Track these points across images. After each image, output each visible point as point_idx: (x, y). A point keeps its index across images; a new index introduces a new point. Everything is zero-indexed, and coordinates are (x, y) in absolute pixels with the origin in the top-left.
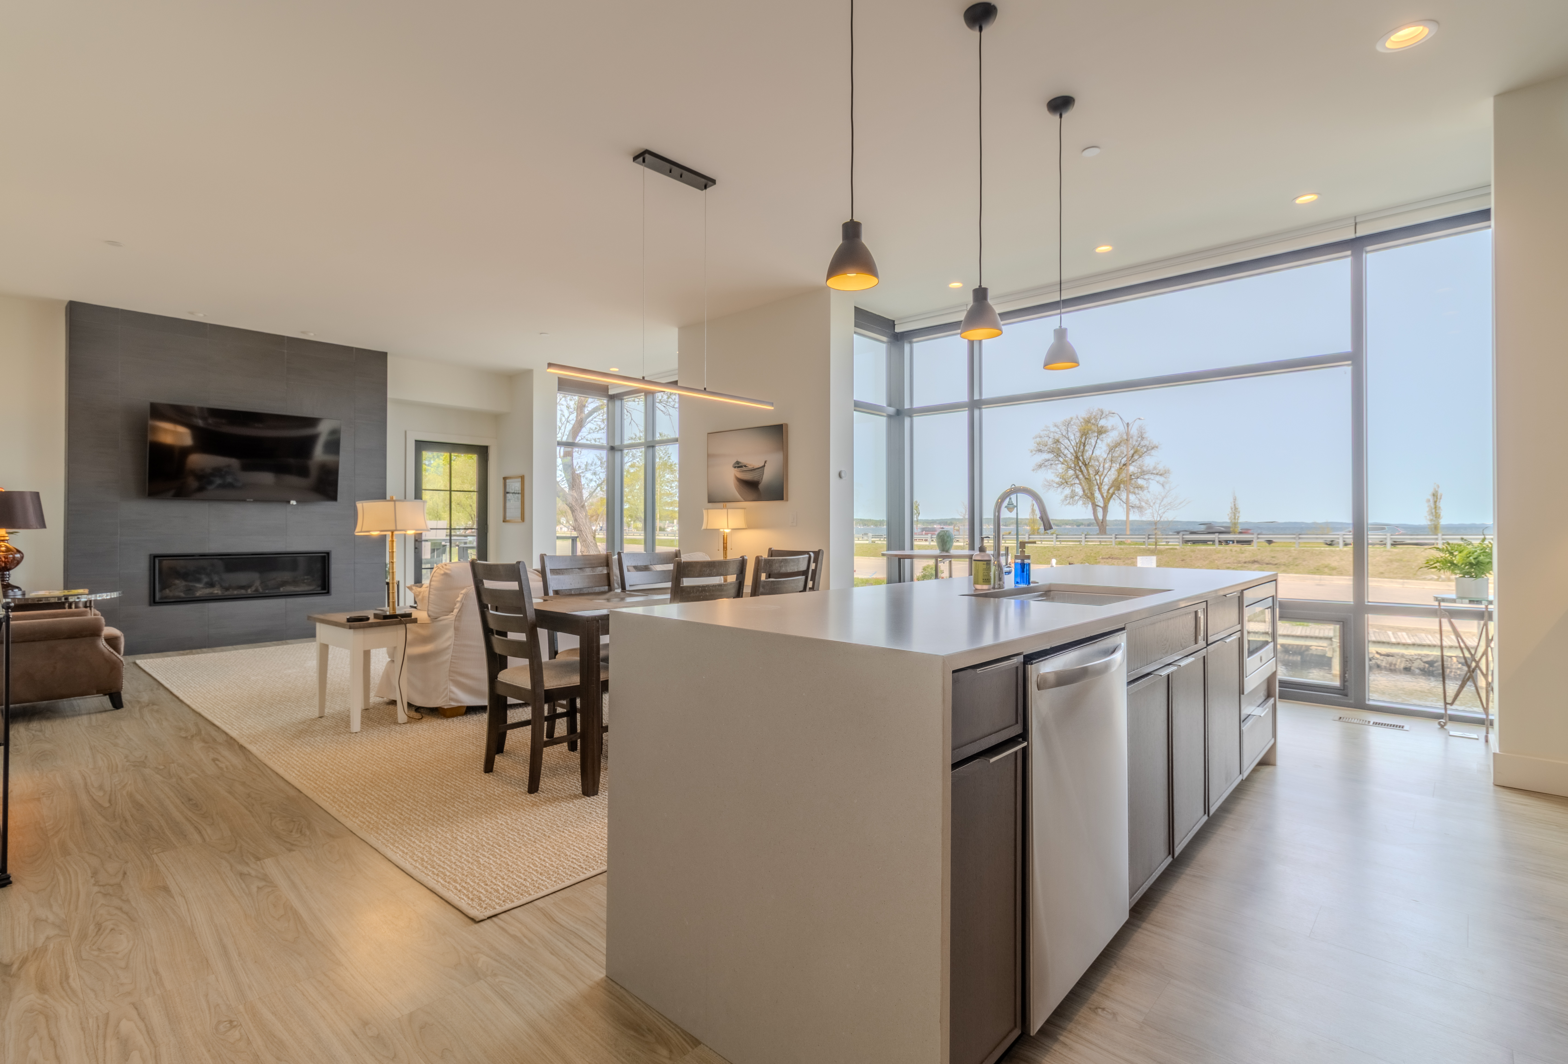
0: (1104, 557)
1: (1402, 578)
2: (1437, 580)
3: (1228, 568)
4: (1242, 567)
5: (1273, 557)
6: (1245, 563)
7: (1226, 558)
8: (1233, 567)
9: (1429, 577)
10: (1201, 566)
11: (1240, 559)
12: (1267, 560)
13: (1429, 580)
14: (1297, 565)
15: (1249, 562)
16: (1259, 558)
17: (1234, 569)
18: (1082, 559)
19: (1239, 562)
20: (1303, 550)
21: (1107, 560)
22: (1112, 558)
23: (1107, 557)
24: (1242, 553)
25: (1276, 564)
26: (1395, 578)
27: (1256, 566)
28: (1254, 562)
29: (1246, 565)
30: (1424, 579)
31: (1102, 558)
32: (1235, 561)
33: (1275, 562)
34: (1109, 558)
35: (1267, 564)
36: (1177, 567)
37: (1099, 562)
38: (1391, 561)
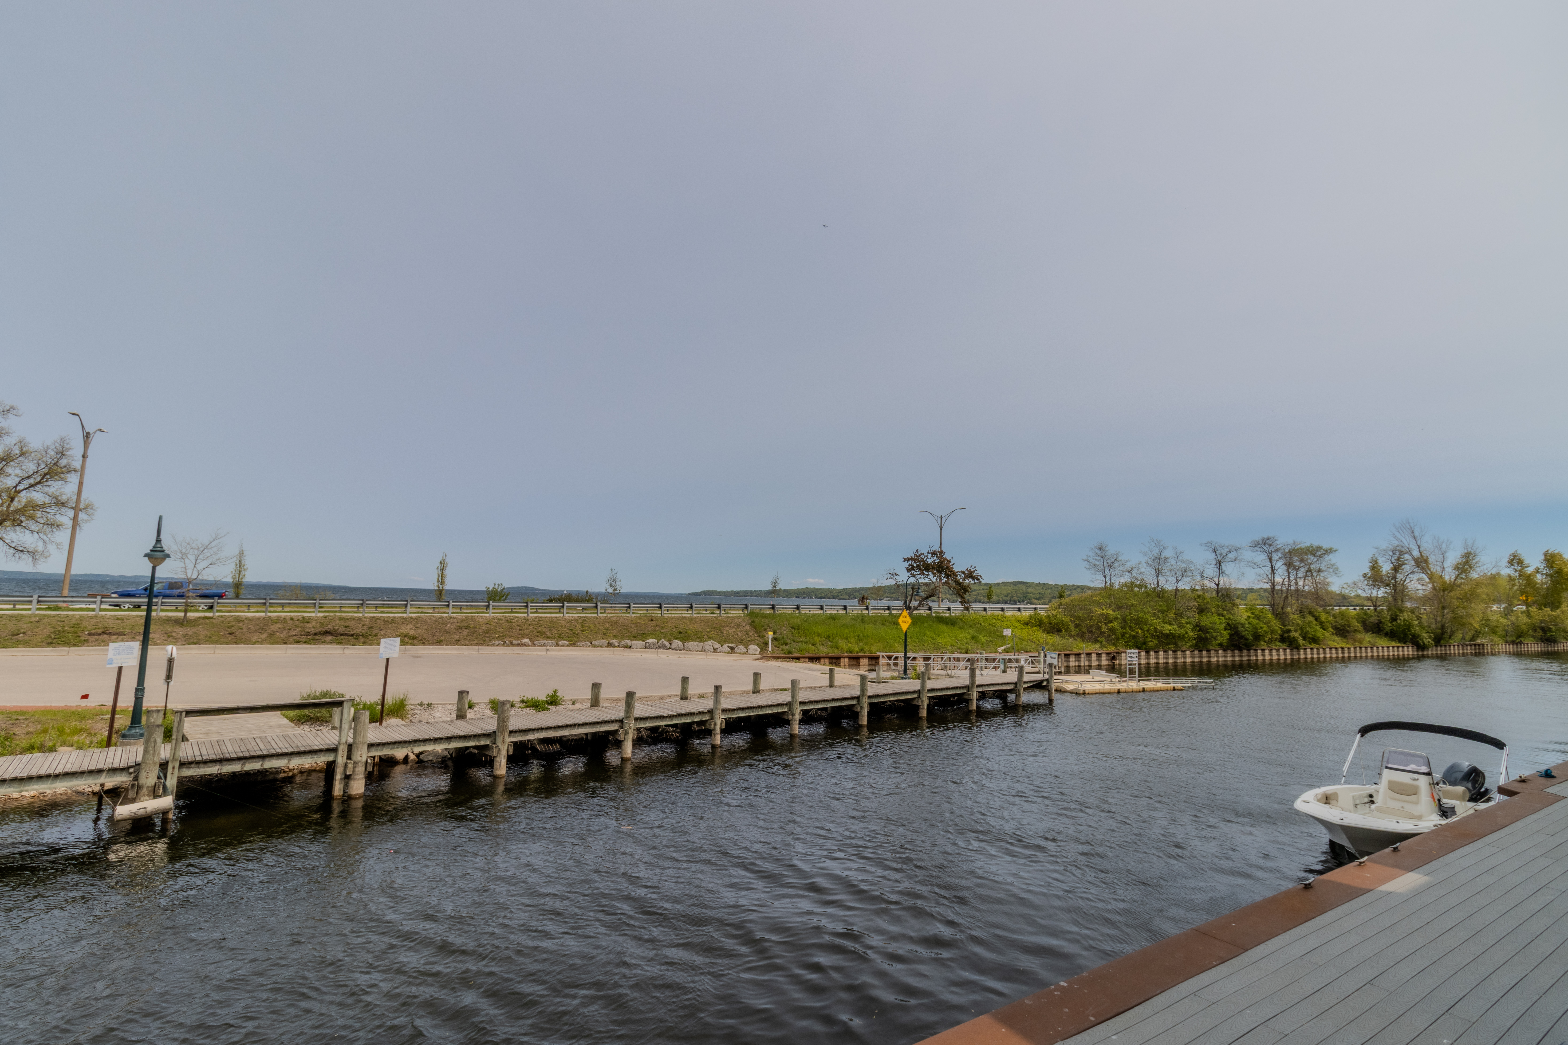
0: (93, 632)
1: (476, 645)
2: (503, 645)
3: (298, 642)
4: (313, 640)
5: (346, 627)
6: (315, 634)
7: (290, 629)
8: (303, 640)
9: (497, 642)
10: (260, 640)
11: (308, 630)
12: (341, 630)
13: (497, 645)
14: (375, 636)
15: (320, 634)
16: (329, 627)
17: (305, 642)
18: (49, 637)
19: (308, 634)
20: (374, 617)
21: (101, 637)
22: (110, 634)
23: (100, 631)
24: (308, 622)
25: (352, 635)
26: (471, 645)
27: (329, 638)
28: (327, 633)
29: (317, 637)
30: (493, 645)
31: (90, 634)
32: (303, 633)
33: (352, 633)
34: (104, 633)
35: (342, 635)
36: (227, 643)
37: (86, 641)
38: (461, 628)
